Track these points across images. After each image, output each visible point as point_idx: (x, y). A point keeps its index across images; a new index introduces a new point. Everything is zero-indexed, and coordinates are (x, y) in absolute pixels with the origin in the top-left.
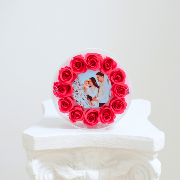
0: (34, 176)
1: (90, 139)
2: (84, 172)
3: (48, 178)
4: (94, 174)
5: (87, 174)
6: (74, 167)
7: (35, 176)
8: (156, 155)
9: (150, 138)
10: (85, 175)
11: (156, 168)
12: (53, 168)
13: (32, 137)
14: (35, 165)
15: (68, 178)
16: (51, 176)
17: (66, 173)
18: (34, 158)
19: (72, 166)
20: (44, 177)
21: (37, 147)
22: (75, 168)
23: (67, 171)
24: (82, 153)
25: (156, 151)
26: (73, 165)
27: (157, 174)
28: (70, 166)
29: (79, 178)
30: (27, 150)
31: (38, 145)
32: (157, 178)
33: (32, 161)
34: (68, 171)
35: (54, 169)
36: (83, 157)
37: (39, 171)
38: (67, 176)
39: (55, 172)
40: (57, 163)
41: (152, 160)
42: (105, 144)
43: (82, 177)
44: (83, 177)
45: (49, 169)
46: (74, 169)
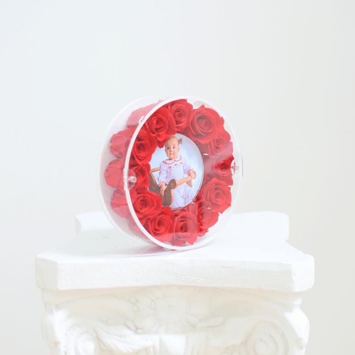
0: (56, 343)
1: (168, 270)
2: (156, 338)
3: (84, 351)
4: (176, 342)
5: (161, 342)
6: (137, 329)
7: (59, 343)
8: (299, 302)
9: (286, 263)
10: (158, 344)
11: (299, 328)
12: (95, 331)
13: (55, 264)
14: (60, 321)
15: (125, 351)
16: (91, 346)
17: (120, 341)
18: (58, 308)
19: (133, 327)
20: (76, 347)
21: (64, 284)
22: (139, 331)
23: (121, 337)
24: (153, 301)
25: (297, 290)
26: (135, 326)
27: (301, 339)
28: (129, 328)
29: (146, 349)
30: (43, 290)
31: (66, 280)
32: (301, 348)
33: (53, 314)
34: (125, 336)
35: (96, 333)
36: (155, 309)
37: (66, 334)
38: (123, 347)
39: (98, 339)
40: (103, 322)
42: (198, 280)
43: (151, 349)
44: (154, 347)
45: (88, 332)
46: (136, 333)
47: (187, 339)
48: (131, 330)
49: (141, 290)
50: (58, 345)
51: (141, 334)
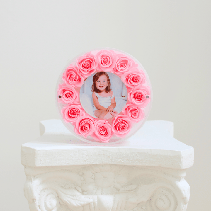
0: (34, 200)
1: (104, 155)
2: (96, 197)
3: (50, 205)
4: (108, 200)
5: (99, 200)
6: (83, 191)
8: (184, 175)
9: (177, 151)
10: (97, 201)
11: (184, 191)
12: (57, 193)
13: (34, 150)
14: (36, 185)
15: (76, 205)
16: (54, 202)
17: (73, 199)
18: (35, 177)
19: (80, 191)
20: (45, 202)
21: (39, 163)
22: (84, 193)
23: (74, 196)
24: (93, 174)
25: (184, 168)
26: (82, 190)
27: (185, 198)
28: (78, 191)
29: (89, 204)
30: (26, 166)
31: (41, 160)
32: (185, 203)
33: (32, 181)
34: (76, 196)
36: (94, 179)
37: (39, 195)
38: (75, 203)
39: (59, 198)
40: (62, 187)
41: (179, 180)
42: (122, 161)
43: (92, 204)
44: (94, 203)
45: (52, 193)
46: (83, 194)
47: (114, 198)
48: (79, 192)
49: (86, 167)
50: (35, 201)
51: (85, 195)
